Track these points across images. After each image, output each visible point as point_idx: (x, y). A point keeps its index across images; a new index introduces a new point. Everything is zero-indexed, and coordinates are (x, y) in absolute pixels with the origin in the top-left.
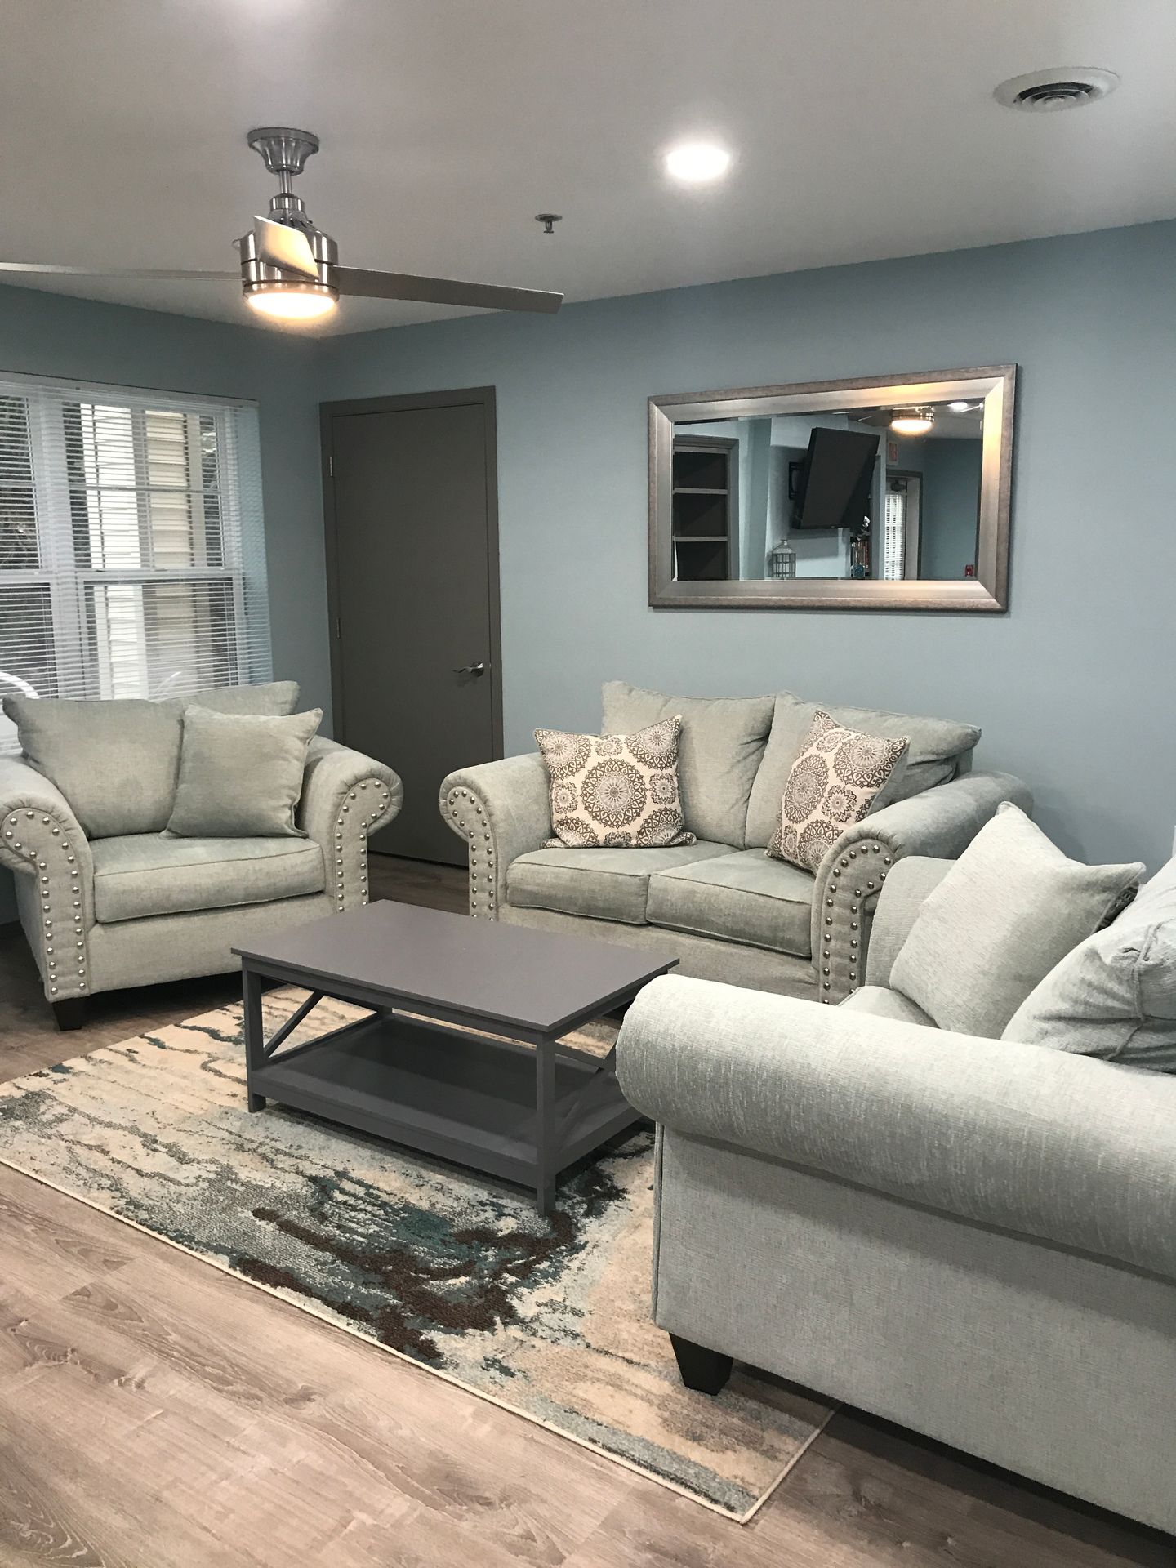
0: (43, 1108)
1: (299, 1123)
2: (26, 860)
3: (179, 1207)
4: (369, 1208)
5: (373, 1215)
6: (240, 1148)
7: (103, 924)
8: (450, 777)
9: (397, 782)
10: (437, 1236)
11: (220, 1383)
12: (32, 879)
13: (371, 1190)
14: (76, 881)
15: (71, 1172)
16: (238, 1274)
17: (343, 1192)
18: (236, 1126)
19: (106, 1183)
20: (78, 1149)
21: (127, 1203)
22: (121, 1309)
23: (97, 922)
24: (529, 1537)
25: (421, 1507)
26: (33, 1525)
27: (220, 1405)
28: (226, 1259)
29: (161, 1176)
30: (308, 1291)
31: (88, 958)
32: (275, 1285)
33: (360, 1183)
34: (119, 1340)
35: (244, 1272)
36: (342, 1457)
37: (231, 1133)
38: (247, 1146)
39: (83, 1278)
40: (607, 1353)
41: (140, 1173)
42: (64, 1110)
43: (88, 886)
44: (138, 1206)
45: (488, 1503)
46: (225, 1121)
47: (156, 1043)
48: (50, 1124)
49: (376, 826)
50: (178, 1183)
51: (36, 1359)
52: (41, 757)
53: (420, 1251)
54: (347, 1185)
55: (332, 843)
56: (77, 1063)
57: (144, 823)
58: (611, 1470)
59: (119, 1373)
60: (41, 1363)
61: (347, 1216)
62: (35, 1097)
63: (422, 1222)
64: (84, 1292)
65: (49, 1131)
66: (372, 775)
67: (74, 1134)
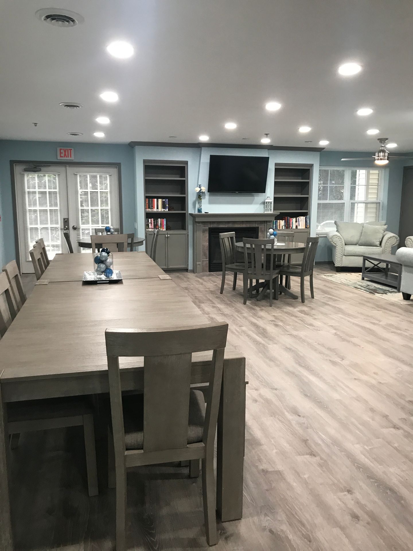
0: (333, 276)
2: (335, 244)
5: (374, 287)
8: (407, 238)
9: (398, 238)
10: (381, 289)
12: (335, 247)
14: (342, 248)
15: (335, 280)
19: (340, 281)
21: (342, 283)
23: (344, 255)
24: (377, 301)
25: (367, 299)
28: (353, 287)
29: (347, 282)
31: (342, 261)
32: (358, 289)
35: (355, 288)
36: (360, 296)
38: (360, 282)
41: (344, 281)
42: (336, 277)
43: (344, 249)
46: (357, 280)
49: (394, 246)
50: (349, 283)
52: (339, 231)
53: (378, 290)
55: (385, 248)
56: (338, 274)
57: (355, 244)
61: (370, 287)
65: (333, 278)
66: (394, 237)
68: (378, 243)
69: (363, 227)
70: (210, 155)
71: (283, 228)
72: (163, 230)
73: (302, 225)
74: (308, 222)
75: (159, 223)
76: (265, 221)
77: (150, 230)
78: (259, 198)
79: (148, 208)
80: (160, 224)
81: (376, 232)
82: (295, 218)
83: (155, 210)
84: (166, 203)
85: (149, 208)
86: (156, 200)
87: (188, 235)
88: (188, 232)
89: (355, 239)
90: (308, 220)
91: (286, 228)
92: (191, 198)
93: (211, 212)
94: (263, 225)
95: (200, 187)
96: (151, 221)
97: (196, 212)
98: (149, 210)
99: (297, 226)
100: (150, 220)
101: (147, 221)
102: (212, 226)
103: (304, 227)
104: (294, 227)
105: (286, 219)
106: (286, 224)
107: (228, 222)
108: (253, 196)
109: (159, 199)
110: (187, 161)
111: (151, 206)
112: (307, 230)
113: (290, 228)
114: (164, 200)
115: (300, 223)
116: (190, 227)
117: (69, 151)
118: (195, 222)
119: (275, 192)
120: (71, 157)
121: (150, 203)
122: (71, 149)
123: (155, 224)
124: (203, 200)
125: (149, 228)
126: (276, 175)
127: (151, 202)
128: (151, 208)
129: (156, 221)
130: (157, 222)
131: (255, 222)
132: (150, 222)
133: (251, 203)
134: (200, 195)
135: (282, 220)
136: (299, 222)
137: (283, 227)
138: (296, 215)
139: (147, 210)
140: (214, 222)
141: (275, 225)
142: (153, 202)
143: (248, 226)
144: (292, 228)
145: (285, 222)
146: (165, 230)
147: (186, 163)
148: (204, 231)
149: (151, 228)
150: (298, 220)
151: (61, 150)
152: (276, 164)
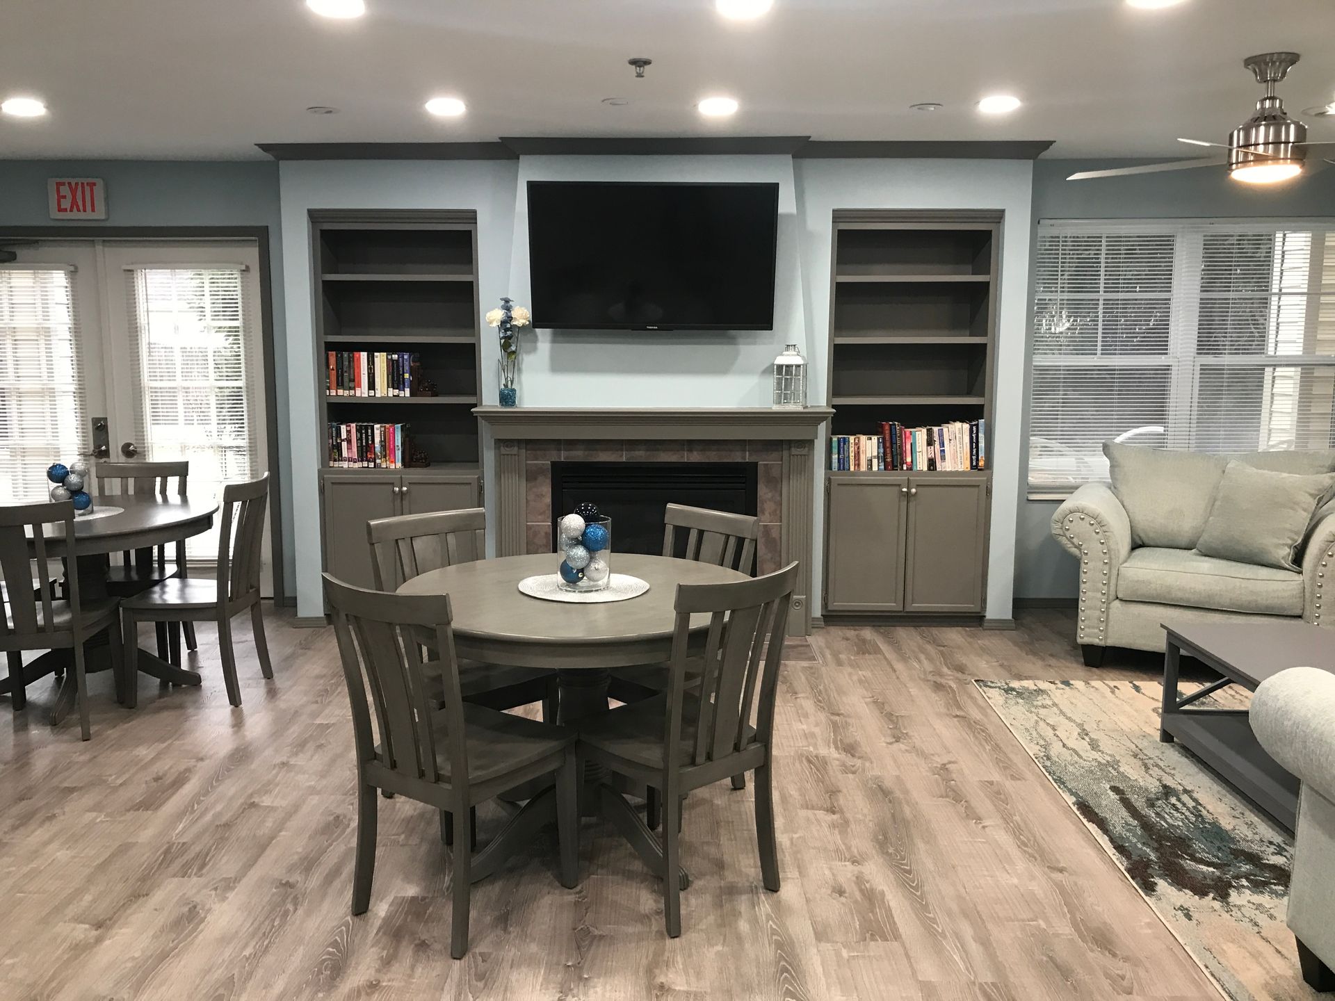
0: (1040, 698)
1: (1186, 757)
2: (1076, 547)
3: (1071, 768)
4: (1187, 813)
5: (1187, 818)
6: (1135, 756)
7: (1121, 600)
10: (1218, 844)
11: (1022, 845)
12: (1079, 560)
13: (1199, 807)
14: (1107, 567)
15: (1028, 731)
16: (1075, 808)
17: (1179, 800)
18: (1143, 744)
19: (1042, 743)
20: (1041, 723)
21: (1045, 756)
22: (1002, 796)
23: (1116, 598)
24: (1123, 978)
25: (1076, 936)
26: (896, 850)
27: (1015, 852)
28: (1074, 799)
29: (1074, 750)
30: (1106, 831)
31: (1107, 621)
32: (1089, 821)
33: (1195, 800)
34: (991, 807)
35: (1078, 809)
36: (1054, 899)
37: (1137, 747)
38: (1141, 756)
39: (996, 776)
40: (1268, 941)
41: (1064, 745)
42: (1050, 703)
43: (1114, 572)
44: (1049, 758)
45: (1114, 955)
46: (1140, 741)
47: (1137, 689)
48: (1036, 707)
50: (1081, 757)
51: (947, 796)
53: (1197, 846)
54: (1185, 798)
56: (1079, 684)
57: (1183, 544)
58: (1205, 983)
59: (979, 819)
60: (948, 799)
61: (1167, 811)
62: (1040, 692)
63: (1216, 834)
64: (991, 783)
65: (1033, 709)
67: (1046, 716)
68: (1284, 554)
69: (1224, 472)
70: (528, 182)
71: (875, 468)
72: (392, 466)
73: (955, 457)
74: (982, 444)
75: (377, 440)
76: (782, 441)
77: (345, 465)
78: (753, 349)
79: (338, 385)
80: (382, 446)
81: (1278, 501)
82: (924, 430)
83: (363, 392)
84: (401, 369)
85: (340, 384)
86: (364, 355)
87: (481, 488)
88: (481, 478)
89: (1186, 526)
90: (981, 435)
91: (885, 469)
94: (775, 455)
95: (508, 308)
96: (349, 432)
97: (502, 406)
98: (340, 392)
99: (932, 463)
100: (343, 428)
101: (334, 434)
102: (563, 456)
103: (963, 465)
104: (922, 465)
105: (887, 432)
106: (885, 453)
107: (632, 444)
108: (732, 341)
109: (376, 354)
110: (475, 212)
111: (346, 380)
112: (979, 478)
113: (902, 469)
114: (395, 357)
115: (947, 448)
116: (488, 457)
117: (87, 189)
118: (501, 443)
119: (840, 322)
120: (93, 210)
121: (345, 369)
122: (94, 184)
123: (364, 444)
124: (526, 359)
125: (340, 458)
126: (839, 257)
127: (346, 363)
128: (346, 384)
129: (367, 433)
130: (370, 438)
131: (742, 444)
132: (344, 435)
133: (722, 369)
134: (511, 340)
135: (869, 432)
136: (942, 444)
137: (875, 462)
138: (935, 417)
139: (333, 393)
140: (571, 444)
141: (839, 453)
142: (353, 365)
143: (712, 457)
144: (910, 469)
145: (882, 443)
146: (399, 465)
147: (471, 216)
148: (531, 476)
149: (350, 460)
150: (936, 438)
151: (62, 188)
152: (838, 216)
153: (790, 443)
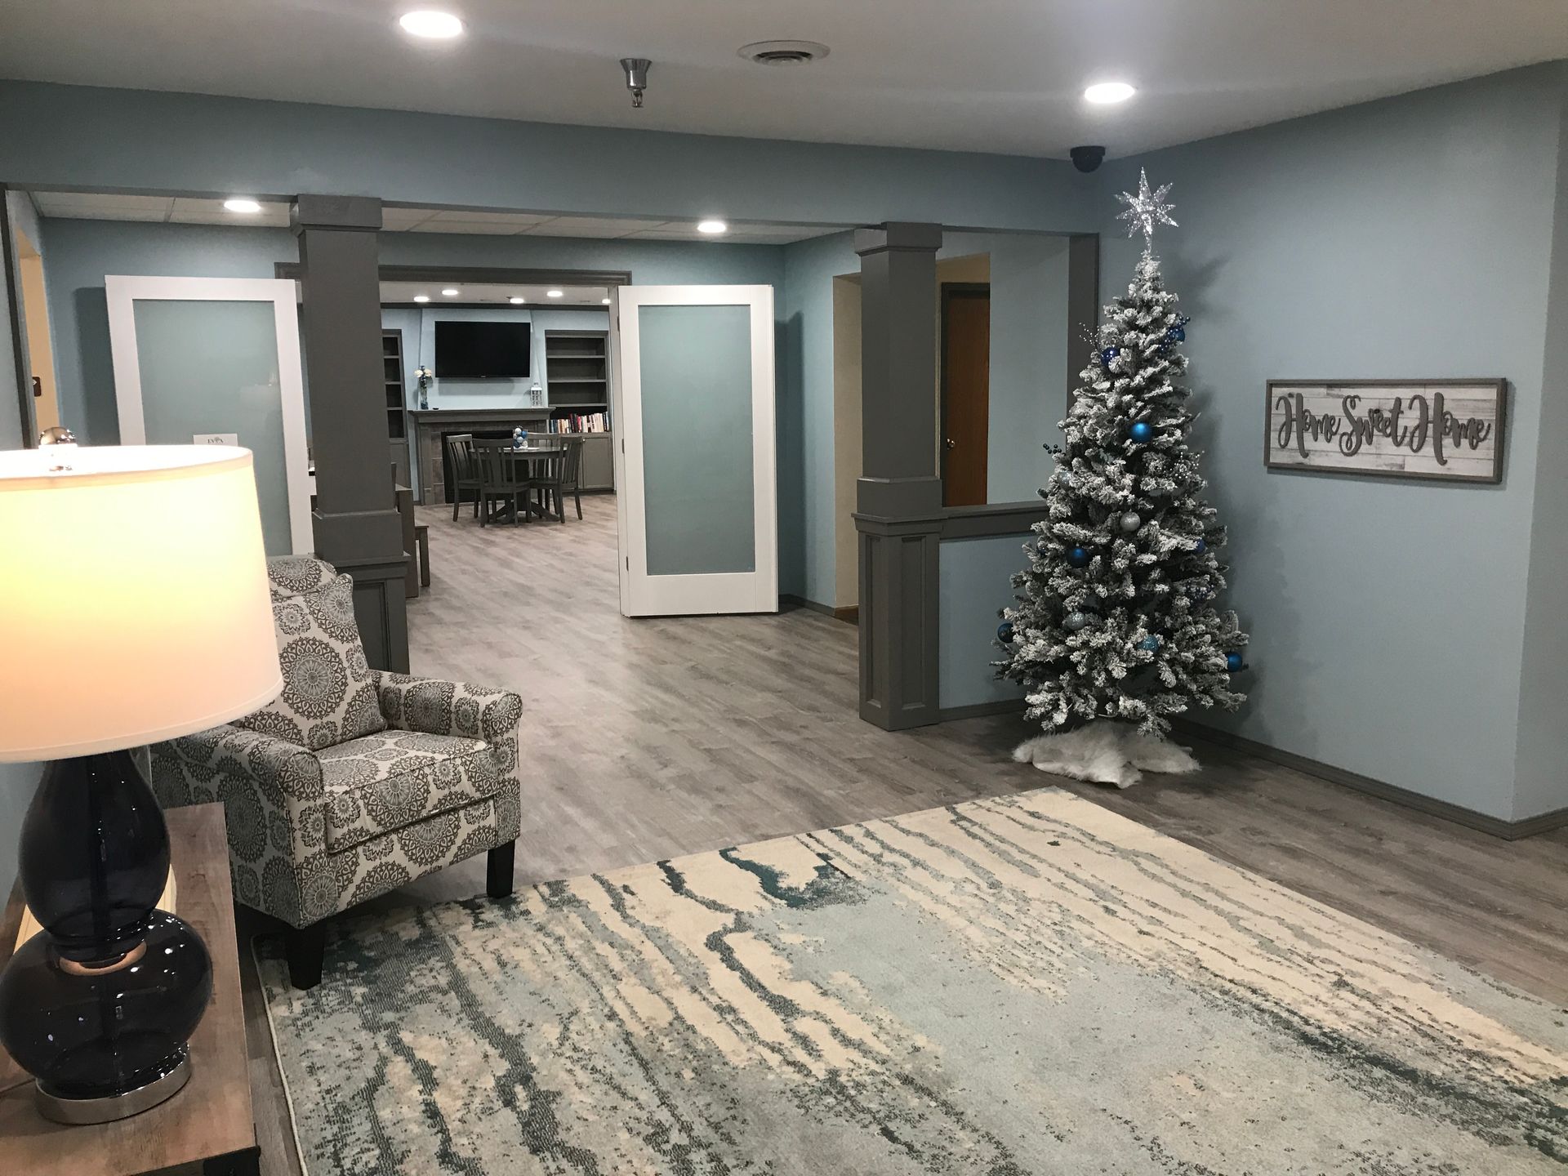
70: (436, 321)
71: (568, 432)
73: (598, 427)
74: (608, 422)
76: (533, 421)
78: (522, 384)
82: (585, 417)
87: (408, 445)
88: (408, 441)
90: (607, 418)
91: (572, 432)
92: (410, 387)
93: (441, 408)
94: (532, 427)
95: (423, 370)
97: (419, 409)
99: (589, 429)
102: (446, 430)
103: (601, 430)
104: (586, 430)
105: (572, 418)
106: (571, 426)
108: (512, 382)
110: (401, 330)
112: (608, 434)
113: (578, 432)
115: (595, 423)
116: (411, 433)
118: (418, 425)
119: (550, 374)
124: (429, 391)
126: (549, 347)
133: (509, 393)
134: (423, 382)
135: (565, 419)
136: (593, 422)
137: (568, 429)
138: (589, 412)
140: (449, 425)
141: (554, 427)
144: (581, 432)
145: (570, 422)
147: (399, 332)
148: (433, 439)
150: (590, 419)
152: (547, 332)
153: (537, 422)
